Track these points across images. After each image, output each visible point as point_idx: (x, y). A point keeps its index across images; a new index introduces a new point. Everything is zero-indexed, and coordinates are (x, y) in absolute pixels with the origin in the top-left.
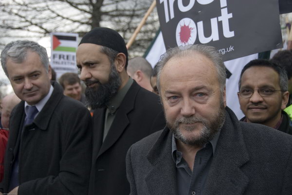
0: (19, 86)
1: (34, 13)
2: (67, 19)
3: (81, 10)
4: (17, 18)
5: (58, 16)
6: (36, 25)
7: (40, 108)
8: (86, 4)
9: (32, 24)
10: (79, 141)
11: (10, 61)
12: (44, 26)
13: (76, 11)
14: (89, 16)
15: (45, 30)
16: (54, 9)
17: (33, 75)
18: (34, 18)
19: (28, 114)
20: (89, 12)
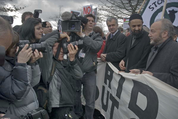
0: (110, 28)
1: (116, 12)
2: (125, 14)
3: (129, 11)
4: (111, 13)
5: (122, 13)
6: (116, 15)
7: (114, 35)
8: (131, 10)
9: (115, 15)
10: (122, 44)
11: (108, 21)
12: (118, 16)
13: (128, 12)
14: (131, 13)
15: (118, 17)
16: (121, 11)
17: (113, 25)
18: (115, 13)
19: (111, 36)
20: (131, 12)
